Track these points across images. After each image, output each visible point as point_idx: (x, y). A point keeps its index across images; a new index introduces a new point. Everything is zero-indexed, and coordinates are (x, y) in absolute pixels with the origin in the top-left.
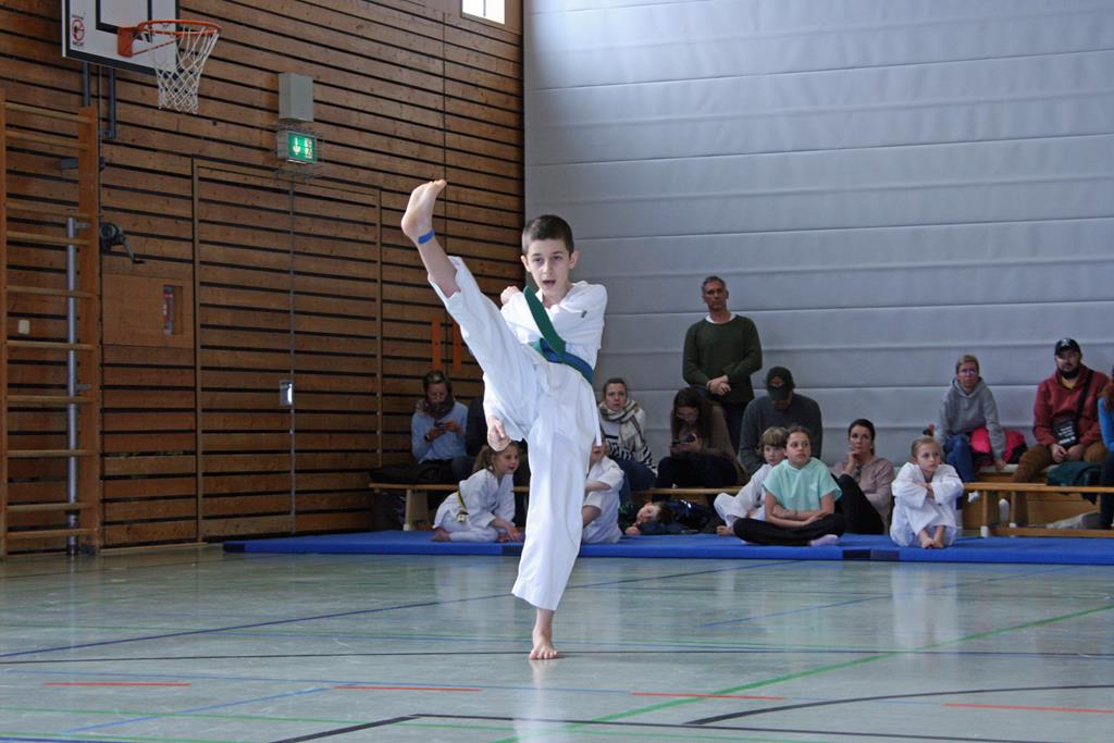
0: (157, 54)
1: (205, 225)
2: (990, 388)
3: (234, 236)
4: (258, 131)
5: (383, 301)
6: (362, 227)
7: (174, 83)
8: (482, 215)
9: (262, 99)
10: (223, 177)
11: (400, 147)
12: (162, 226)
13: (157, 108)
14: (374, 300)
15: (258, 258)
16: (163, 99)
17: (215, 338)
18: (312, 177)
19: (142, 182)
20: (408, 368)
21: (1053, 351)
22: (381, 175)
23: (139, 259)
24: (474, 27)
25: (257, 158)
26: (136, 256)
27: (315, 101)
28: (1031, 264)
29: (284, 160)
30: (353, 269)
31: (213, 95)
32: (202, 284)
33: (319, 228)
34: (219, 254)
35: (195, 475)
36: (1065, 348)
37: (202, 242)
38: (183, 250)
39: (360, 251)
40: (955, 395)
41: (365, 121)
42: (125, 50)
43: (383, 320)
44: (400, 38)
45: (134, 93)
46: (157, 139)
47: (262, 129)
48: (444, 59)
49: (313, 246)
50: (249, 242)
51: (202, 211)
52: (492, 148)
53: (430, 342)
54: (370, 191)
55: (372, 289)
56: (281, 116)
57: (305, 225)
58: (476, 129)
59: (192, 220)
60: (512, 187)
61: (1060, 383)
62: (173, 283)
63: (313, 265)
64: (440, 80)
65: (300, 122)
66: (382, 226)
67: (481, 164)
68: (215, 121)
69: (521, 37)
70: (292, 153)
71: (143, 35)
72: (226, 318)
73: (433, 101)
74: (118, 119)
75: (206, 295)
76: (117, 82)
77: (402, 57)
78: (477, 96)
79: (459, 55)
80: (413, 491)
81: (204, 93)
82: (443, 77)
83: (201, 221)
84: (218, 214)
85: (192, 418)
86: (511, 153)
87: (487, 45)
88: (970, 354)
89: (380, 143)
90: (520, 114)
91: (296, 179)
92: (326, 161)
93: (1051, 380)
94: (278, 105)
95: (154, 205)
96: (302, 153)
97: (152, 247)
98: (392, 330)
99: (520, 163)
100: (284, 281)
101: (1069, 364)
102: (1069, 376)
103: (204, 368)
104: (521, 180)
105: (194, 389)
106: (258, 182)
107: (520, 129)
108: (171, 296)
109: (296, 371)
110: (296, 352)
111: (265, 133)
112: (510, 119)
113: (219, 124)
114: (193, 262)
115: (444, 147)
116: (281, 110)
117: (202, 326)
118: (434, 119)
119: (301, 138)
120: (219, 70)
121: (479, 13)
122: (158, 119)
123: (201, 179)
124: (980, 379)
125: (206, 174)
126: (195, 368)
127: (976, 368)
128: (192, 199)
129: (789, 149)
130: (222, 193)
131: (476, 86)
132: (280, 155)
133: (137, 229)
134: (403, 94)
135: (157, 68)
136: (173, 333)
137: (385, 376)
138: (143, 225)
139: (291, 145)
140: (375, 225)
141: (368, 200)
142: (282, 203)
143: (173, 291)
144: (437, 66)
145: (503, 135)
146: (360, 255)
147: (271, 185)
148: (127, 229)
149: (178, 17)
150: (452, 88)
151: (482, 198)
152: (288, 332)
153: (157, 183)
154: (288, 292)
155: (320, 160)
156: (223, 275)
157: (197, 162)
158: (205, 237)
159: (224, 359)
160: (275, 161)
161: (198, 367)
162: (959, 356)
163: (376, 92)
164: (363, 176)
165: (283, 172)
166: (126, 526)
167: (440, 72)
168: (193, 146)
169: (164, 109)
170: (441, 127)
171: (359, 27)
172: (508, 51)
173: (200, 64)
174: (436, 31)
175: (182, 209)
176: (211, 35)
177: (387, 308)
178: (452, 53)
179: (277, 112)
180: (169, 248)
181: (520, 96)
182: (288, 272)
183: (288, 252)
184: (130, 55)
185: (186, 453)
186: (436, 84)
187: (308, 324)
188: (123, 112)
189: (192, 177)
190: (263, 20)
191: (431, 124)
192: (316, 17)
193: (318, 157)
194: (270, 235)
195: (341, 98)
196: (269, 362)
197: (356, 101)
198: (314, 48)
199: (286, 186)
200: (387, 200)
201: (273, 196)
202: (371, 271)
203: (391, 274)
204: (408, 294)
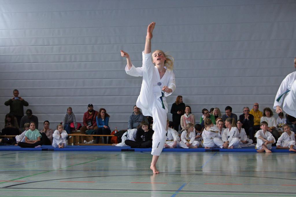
2: (74, 114)
21: (88, 106)
28: (83, 88)
36: (91, 106)
40: (67, 116)
61: (88, 113)
88: (70, 107)
93: (87, 113)
101: (91, 109)
102: (90, 112)
124: (72, 112)
127: (71, 110)
129: (32, 62)
162: (68, 107)
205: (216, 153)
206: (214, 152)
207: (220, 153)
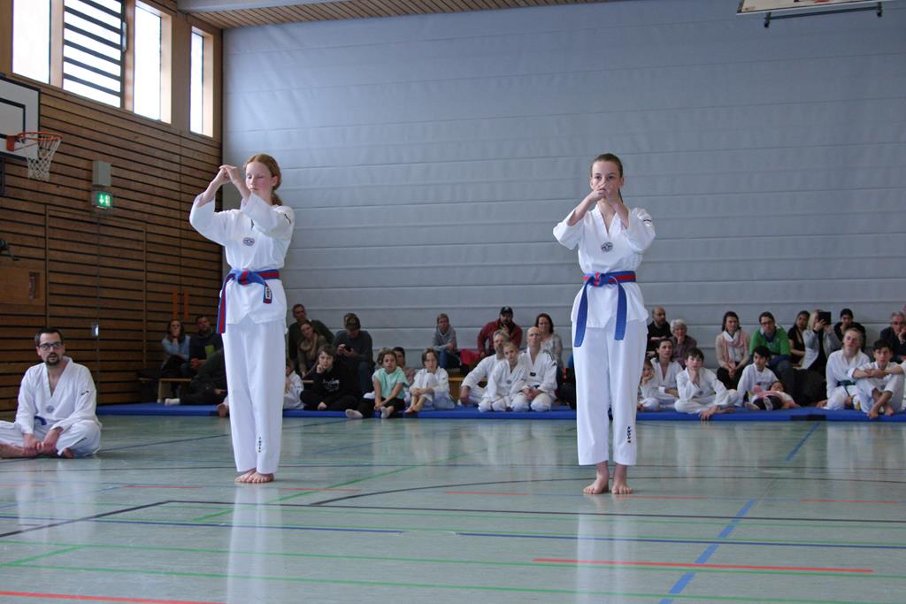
0: (28, 150)
1: (51, 240)
3: (68, 247)
4: (81, 191)
5: (148, 282)
6: (136, 243)
7: (37, 165)
9: (84, 174)
10: (62, 215)
11: (157, 201)
12: (29, 241)
13: (26, 178)
14: (142, 281)
15: (81, 258)
16: (30, 173)
17: (58, 300)
18: (110, 216)
19: (18, 217)
20: (160, 317)
22: (146, 215)
23: (16, 258)
24: (196, 139)
25: (80, 205)
26: (15, 256)
27: (113, 176)
28: (482, 266)
29: (94, 206)
30: (131, 264)
31: (58, 171)
32: (50, 271)
33: (113, 243)
34: (59, 256)
36: (506, 311)
37: (50, 249)
38: (40, 254)
39: (135, 255)
41: (138, 186)
42: (10, 147)
43: (147, 291)
44: (158, 144)
45: (15, 170)
46: (26, 195)
47: (83, 190)
48: (181, 155)
49: (111, 252)
50: (76, 250)
51: (50, 233)
53: (172, 303)
54: (141, 223)
55: (141, 275)
56: (94, 183)
57: (105, 241)
59: (45, 238)
62: (34, 271)
63: (110, 262)
64: (178, 166)
65: (103, 187)
66: (147, 242)
68: (58, 185)
69: (221, 145)
70: (99, 203)
71: (20, 139)
72: (63, 290)
73: (174, 177)
74: (7, 184)
75: (53, 278)
76: (6, 165)
77: (158, 153)
79: (189, 154)
80: (163, 382)
81: (52, 170)
83: (50, 238)
84: (59, 235)
87: (203, 148)
89: (146, 198)
91: (102, 217)
92: (118, 207)
94: (91, 177)
95: (25, 230)
96: (104, 203)
97: (23, 252)
98: (152, 297)
100: (94, 271)
101: (506, 319)
103: (50, 316)
106: (81, 218)
108: (33, 278)
109: (101, 319)
110: (102, 308)
111: (85, 192)
113: (61, 187)
114: (45, 260)
115: (180, 201)
116: (94, 179)
117: (50, 294)
118: (175, 186)
119: (104, 195)
120: (61, 159)
121: (199, 132)
122: (28, 184)
123: (51, 216)
125: (53, 213)
126: (45, 316)
127: (447, 320)
128: (45, 226)
129: (360, 204)
130: (61, 224)
131: (198, 169)
132: (93, 204)
133: (15, 242)
134: (158, 172)
135: (27, 157)
136: (35, 297)
137: (148, 321)
138: (19, 240)
139: (98, 199)
140: (143, 241)
141: (139, 228)
142: (94, 229)
143: (35, 275)
144: (176, 158)
146: (135, 257)
147: (88, 220)
148: (11, 242)
149: (39, 130)
150: (185, 170)
152: (95, 297)
153: (26, 218)
154: (95, 276)
155: (114, 207)
156: (62, 267)
157: (48, 207)
158: (51, 247)
159: (62, 311)
160: (91, 207)
161: (48, 315)
163: (145, 172)
164: (137, 215)
165: (95, 213)
166: (8, 401)
167: (178, 161)
168: (46, 199)
169: (31, 179)
170: (179, 190)
171: (136, 137)
172: (214, 152)
173: (51, 156)
174: (176, 140)
175: (40, 232)
176: (56, 140)
177: (149, 285)
178: (185, 152)
179: (90, 181)
180: (33, 253)
182: (96, 266)
183: (96, 255)
184: (13, 150)
186: (176, 168)
187: (106, 293)
188: (9, 180)
189: (45, 215)
190: (85, 133)
191: (173, 188)
192: (114, 131)
193: (114, 206)
194: (87, 246)
195: (126, 174)
196: (86, 313)
197: (133, 176)
198: (111, 148)
199: (95, 221)
200: (150, 228)
201: (89, 225)
202: (141, 266)
203: (151, 267)
204: (160, 277)
205: (818, 425)
206: (812, 422)
207: (828, 423)
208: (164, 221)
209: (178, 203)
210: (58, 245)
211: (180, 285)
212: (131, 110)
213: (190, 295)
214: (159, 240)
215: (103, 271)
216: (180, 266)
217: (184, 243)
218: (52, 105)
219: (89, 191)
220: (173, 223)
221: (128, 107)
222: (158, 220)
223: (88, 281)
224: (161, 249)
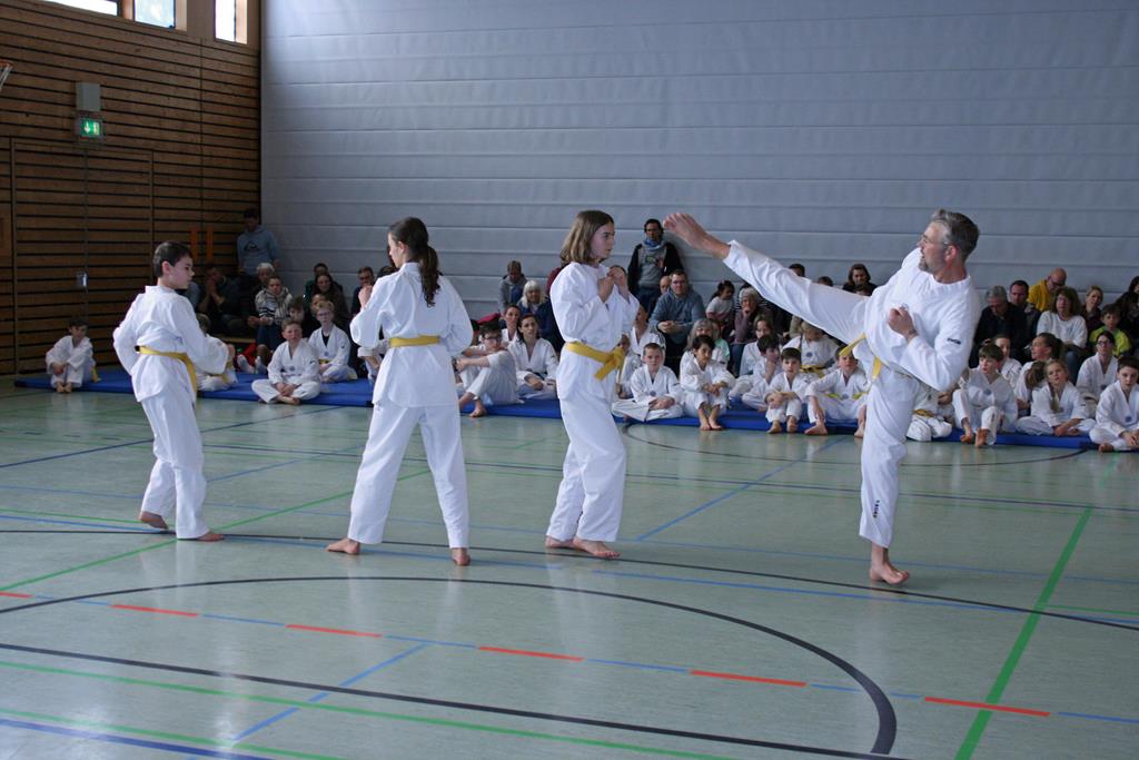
1: (19, 180)
3: (42, 185)
4: (59, 119)
5: (155, 220)
6: (138, 175)
8: (229, 164)
9: (66, 99)
10: (34, 148)
11: (167, 124)
14: (147, 219)
15: (60, 197)
17: (29, 248)
18: (100, 145)
22: (152, 142)
24: (225, 47)
25: (60, 135)
27: (102, 98)
29: (79, 136)
30: (132, 201)
31: (26, 98)
32: (18, 215)
33: (107, 177)
34: (30, 196)
35: (13, 333)
37: (17, 190)
38: (4, 196)
39: (137, 190)
41: (142, 109)
43: (154, 232)
44: (169, 57)
47: (63, 117)
48: (201, 68)
49: (102, 188)
50: (54, 188)
51: (18, 170)
52: (238, 122)
54: (144, 152)
55: (147, 213)
56: (78, 108)
57: (96, 176)
58: (224, 110)
59: (11, 177)
60: (252, 145)
63: (102, 200)
64: (198, 81)
65: (91, 112)
66: (154, 173)
67: (229, 132)
68: (27, 114)
69: (259, 52)
70: (84, 132)
72: (36, 236)
73: (192, 94)
75: (21, 223)
77: (169, 68)
78: (226, 89)
79: (215, 65)
81: (19, 97)
82: (201, 79)
83: (17, 177)
84: (29, 172)
85: (11, 299)
86: (252, 123)
87: (233, 58)
89: (153, 122)
90: (258, 99)
91: (88, 147)
92: (111, 135)
94: (74, 101)
96: (91, 132)
99: (259, 129)
100: (80, 211)
103: (19, 267)
104: (258, 140)
105: (12, 281)
106: (61, 151)
107: (258, 109)
109: (90, 267)
110: (91, 254)
111: (65, 120)
112: (253, 103)
113: (30, 116)
114: (11, 202)
115: (201, 123)
116: (78, 103)
117: (19, 242)
118: (194, 105)
119: (91, 122)
120: (31, 82)
121: (232, 40)
123: (18, 151)
125: (19, 147)
126: (12, 268)
127: (519, 269)
128: (10, 163)
129: (416, 127)
130: (33, 159)
131: (226, 83)
132: (76, 133)
134: (171, 91)
139: (83, 127)
140: (147, 173)
141: (145, 158)
142: (79, 163)
144: (197, 72)
145: (244, 113)
146: (136, 192)
147: (70, 152)
150: (206, 86)
151: (230, 153)
152: (83, 242)
154: (83, 217)
155: (106, 135)
156: (34, 209)
157: (13, 140)
158: (19, 187)
159: (35, 261)
160: (74, 136)
161: (15, 267)
163: (150, 90)
164: (140, 143)
165: (79, 144)
167: (198, 75)
168: (11, 131)
170: (198, 110)
171: (137, 51)
172: (250, 61)
174: (197, 51)
175: (3, 170)
177: (157, 224)
178: (207, 64)
179: (73, 106)
181: (258, 88)
182: (83, 205)
183: (82, 193)
185: (6, 320)
186: (196, 84)
187: (96, 237)
189: (9, 150)
190: (65, 49)
191: (192, 108)
192: (104, 45)
193: (104, 133)
194: (71, 182)
195: (123, 95)
196: (68, 261)
197: (134, 96)
198: (103, 65)
199: (81, 152)
200: (159, 158)
201: (71, 158)
202: (148, 202)
203: (159, 203)
204: (173, 214)
208: (177, 147)
209: (198, 126)
210: (30, 184)
211: (202, 221)
212: (131, 18)
213: (215, 233)
214: (172, 170)
215: (91, 211)
216: (201, 199)
217: (207, 172)
218: (18, 18)
219: (71, 118)
220: (191, 149)
221: (128, 15)
222: (169, 147)
223: (72, 224)
224: (173, 181)
